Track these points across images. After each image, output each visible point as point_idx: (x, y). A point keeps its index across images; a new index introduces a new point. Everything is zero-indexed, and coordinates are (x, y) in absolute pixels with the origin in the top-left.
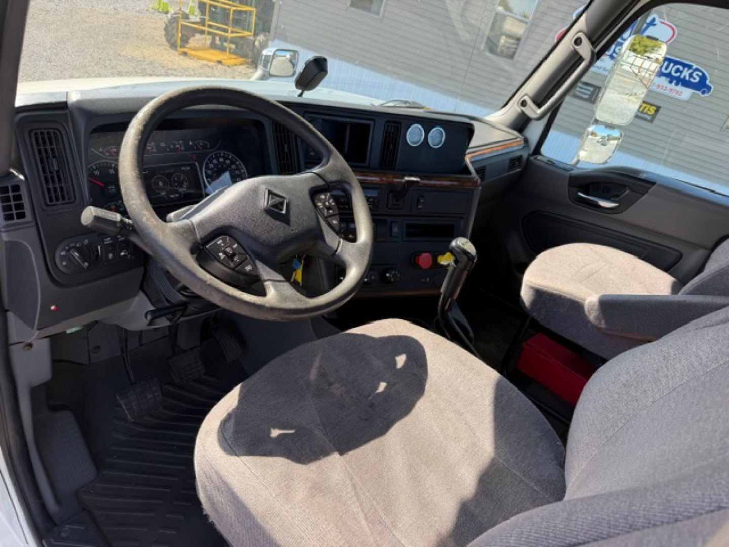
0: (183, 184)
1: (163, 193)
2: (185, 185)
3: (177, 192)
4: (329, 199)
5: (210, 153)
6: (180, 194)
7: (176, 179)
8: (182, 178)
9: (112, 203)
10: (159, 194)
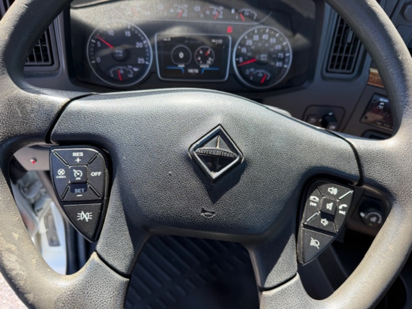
0: (207, 59)
1: (181, 66)
2: (210, 61)
3: (198, 67)
4: (342, 201)
5: (253, 26)
6: (200, 69)
7: (201, 52)
8: (209, 52)
9: (121, 68)
10: (177, 66)
